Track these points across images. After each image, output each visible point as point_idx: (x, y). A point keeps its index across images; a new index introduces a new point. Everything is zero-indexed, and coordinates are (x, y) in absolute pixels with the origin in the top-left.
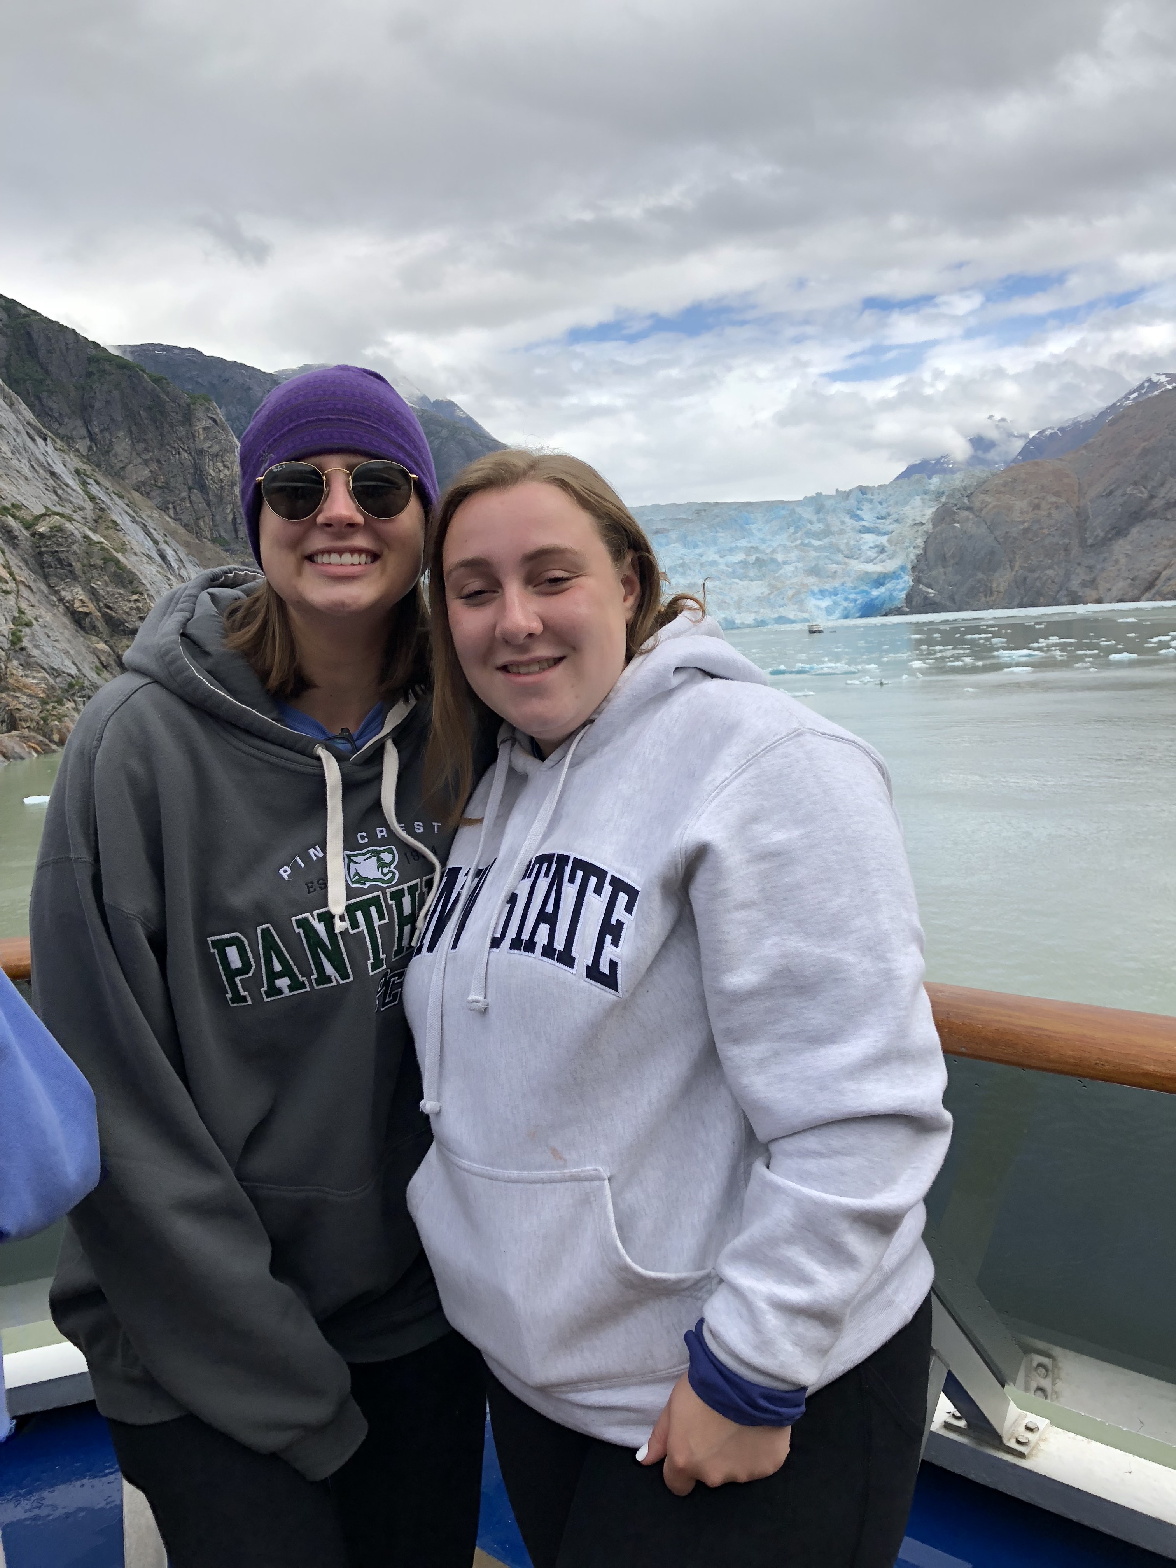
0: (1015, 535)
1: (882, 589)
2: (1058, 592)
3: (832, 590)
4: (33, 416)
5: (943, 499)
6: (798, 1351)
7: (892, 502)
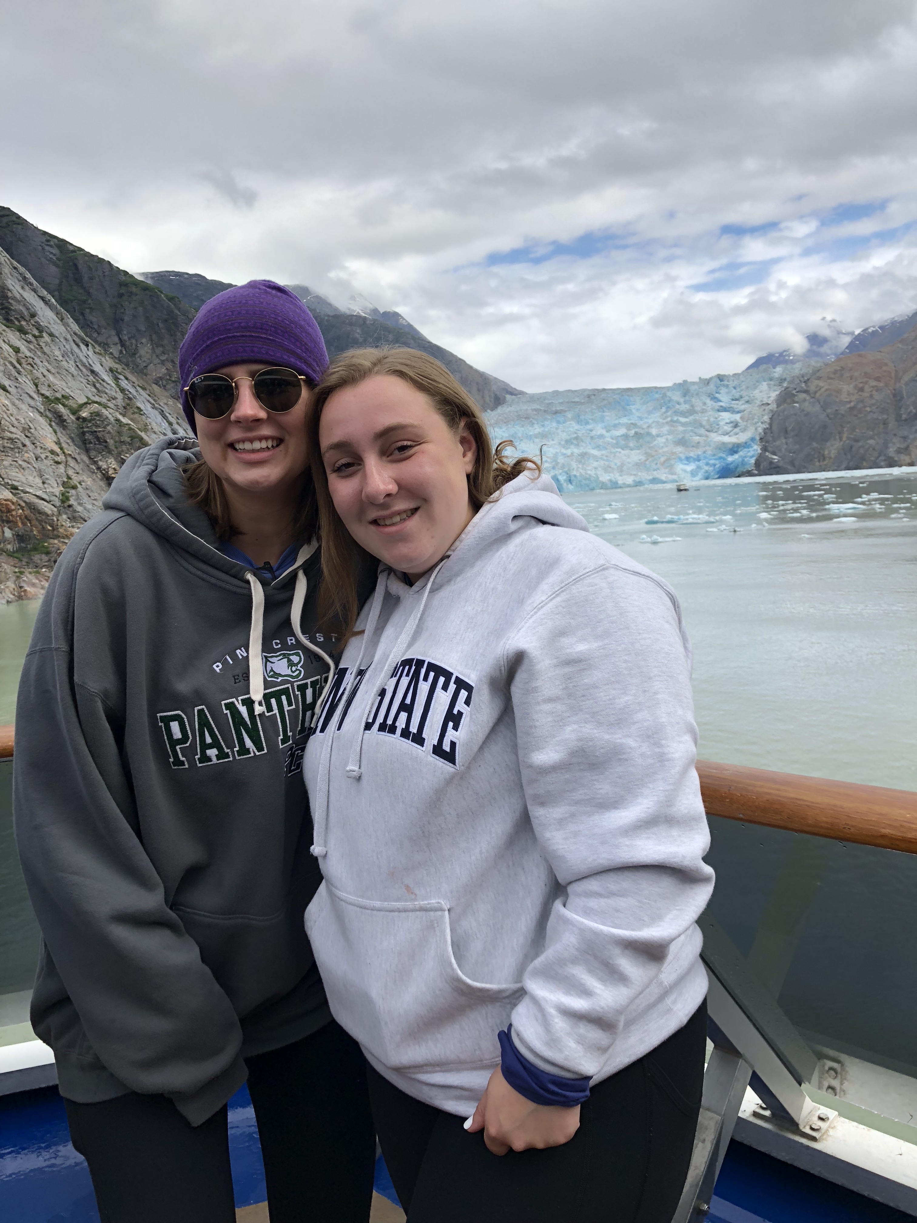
0: (843, 413)
1: (736, 456)
2: (878, 457)
3: (695, 457)
4: (77, 328)
5: (785, 385)
6: (580, 1048)
7: (744, 387)
